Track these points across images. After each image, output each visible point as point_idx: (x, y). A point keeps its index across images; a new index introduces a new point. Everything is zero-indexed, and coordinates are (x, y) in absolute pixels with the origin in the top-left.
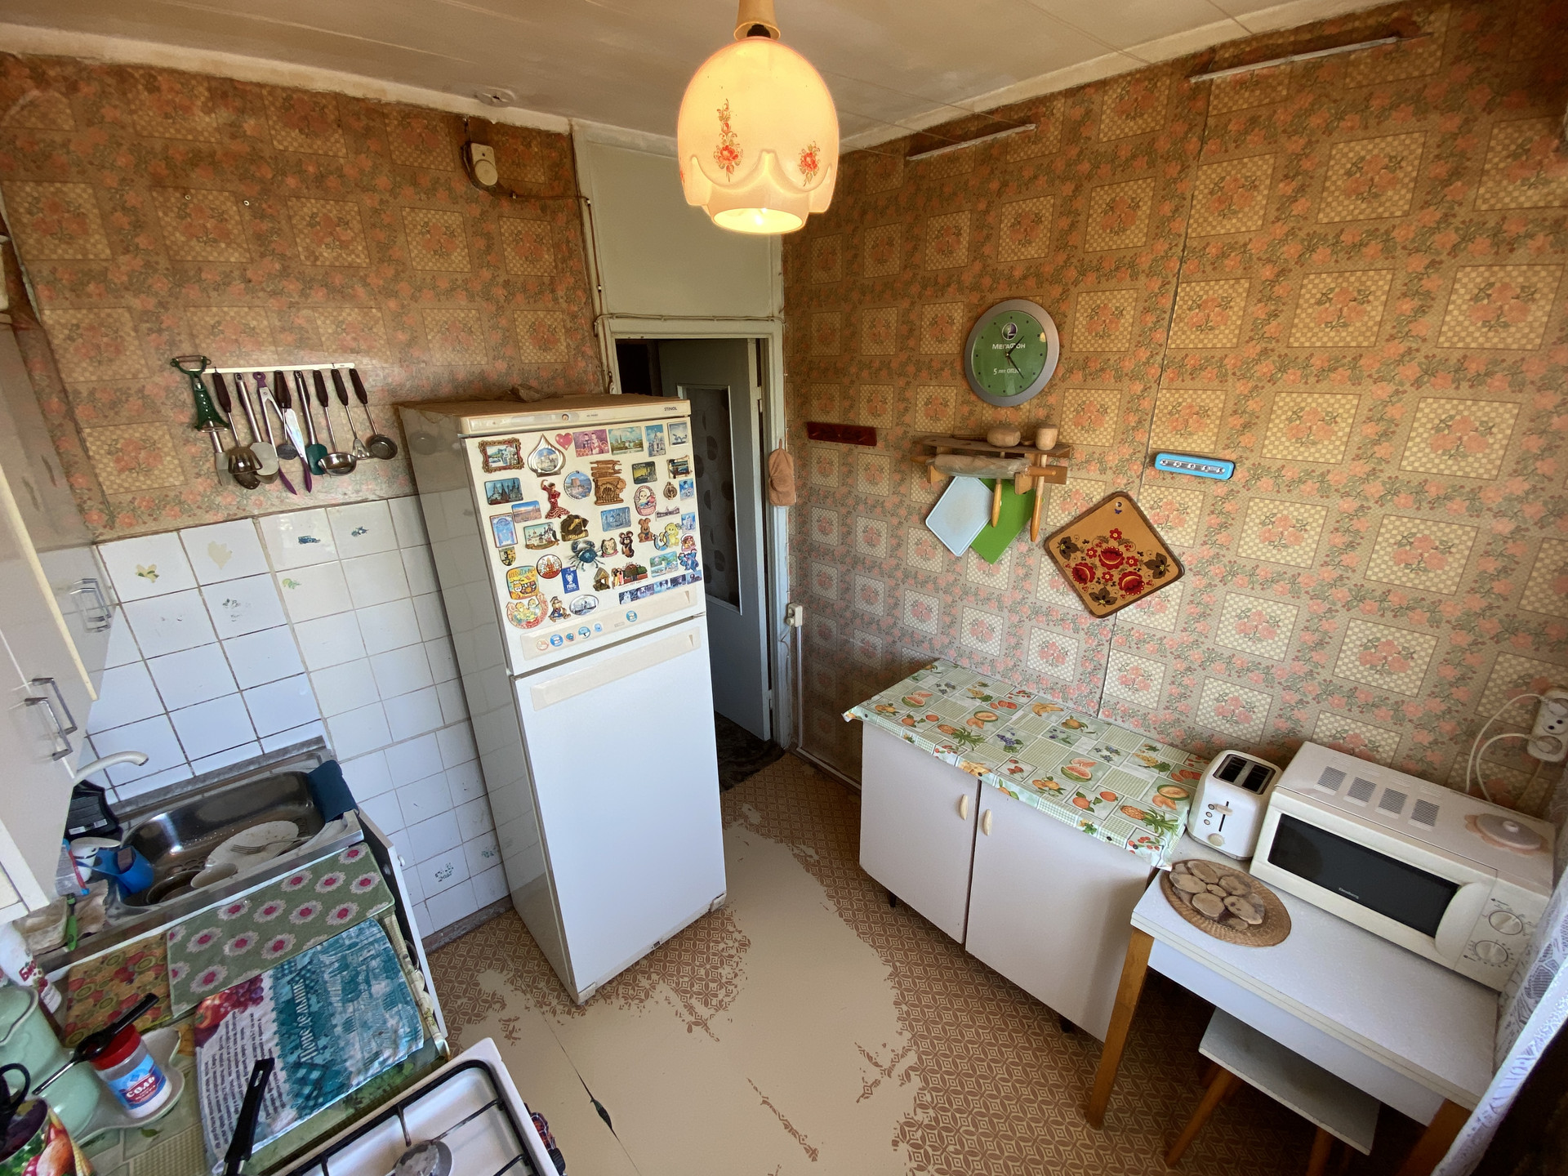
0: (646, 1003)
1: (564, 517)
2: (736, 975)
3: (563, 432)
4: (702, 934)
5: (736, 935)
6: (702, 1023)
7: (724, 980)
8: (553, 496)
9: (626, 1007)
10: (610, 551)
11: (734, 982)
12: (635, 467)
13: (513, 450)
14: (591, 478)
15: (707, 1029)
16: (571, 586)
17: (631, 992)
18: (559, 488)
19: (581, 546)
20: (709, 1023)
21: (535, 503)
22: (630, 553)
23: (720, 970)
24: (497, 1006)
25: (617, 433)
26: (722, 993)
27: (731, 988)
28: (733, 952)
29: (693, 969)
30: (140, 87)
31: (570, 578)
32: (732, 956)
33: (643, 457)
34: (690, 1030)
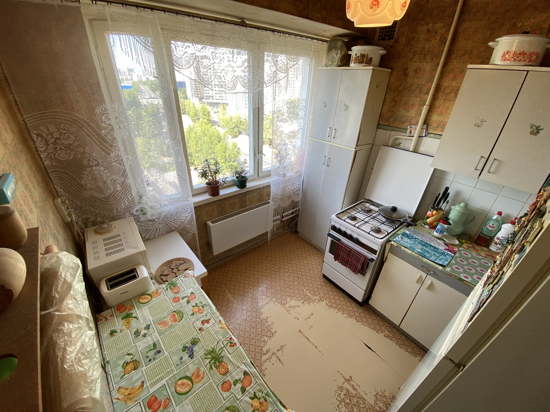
2: (338, 406)
7: (343, 403)
11: (338, 402)
15: (344, 377)
20: (344, 380)
23: (347, 410)
26: (342, 396)
27: (339, 399)
34: (351, 377)
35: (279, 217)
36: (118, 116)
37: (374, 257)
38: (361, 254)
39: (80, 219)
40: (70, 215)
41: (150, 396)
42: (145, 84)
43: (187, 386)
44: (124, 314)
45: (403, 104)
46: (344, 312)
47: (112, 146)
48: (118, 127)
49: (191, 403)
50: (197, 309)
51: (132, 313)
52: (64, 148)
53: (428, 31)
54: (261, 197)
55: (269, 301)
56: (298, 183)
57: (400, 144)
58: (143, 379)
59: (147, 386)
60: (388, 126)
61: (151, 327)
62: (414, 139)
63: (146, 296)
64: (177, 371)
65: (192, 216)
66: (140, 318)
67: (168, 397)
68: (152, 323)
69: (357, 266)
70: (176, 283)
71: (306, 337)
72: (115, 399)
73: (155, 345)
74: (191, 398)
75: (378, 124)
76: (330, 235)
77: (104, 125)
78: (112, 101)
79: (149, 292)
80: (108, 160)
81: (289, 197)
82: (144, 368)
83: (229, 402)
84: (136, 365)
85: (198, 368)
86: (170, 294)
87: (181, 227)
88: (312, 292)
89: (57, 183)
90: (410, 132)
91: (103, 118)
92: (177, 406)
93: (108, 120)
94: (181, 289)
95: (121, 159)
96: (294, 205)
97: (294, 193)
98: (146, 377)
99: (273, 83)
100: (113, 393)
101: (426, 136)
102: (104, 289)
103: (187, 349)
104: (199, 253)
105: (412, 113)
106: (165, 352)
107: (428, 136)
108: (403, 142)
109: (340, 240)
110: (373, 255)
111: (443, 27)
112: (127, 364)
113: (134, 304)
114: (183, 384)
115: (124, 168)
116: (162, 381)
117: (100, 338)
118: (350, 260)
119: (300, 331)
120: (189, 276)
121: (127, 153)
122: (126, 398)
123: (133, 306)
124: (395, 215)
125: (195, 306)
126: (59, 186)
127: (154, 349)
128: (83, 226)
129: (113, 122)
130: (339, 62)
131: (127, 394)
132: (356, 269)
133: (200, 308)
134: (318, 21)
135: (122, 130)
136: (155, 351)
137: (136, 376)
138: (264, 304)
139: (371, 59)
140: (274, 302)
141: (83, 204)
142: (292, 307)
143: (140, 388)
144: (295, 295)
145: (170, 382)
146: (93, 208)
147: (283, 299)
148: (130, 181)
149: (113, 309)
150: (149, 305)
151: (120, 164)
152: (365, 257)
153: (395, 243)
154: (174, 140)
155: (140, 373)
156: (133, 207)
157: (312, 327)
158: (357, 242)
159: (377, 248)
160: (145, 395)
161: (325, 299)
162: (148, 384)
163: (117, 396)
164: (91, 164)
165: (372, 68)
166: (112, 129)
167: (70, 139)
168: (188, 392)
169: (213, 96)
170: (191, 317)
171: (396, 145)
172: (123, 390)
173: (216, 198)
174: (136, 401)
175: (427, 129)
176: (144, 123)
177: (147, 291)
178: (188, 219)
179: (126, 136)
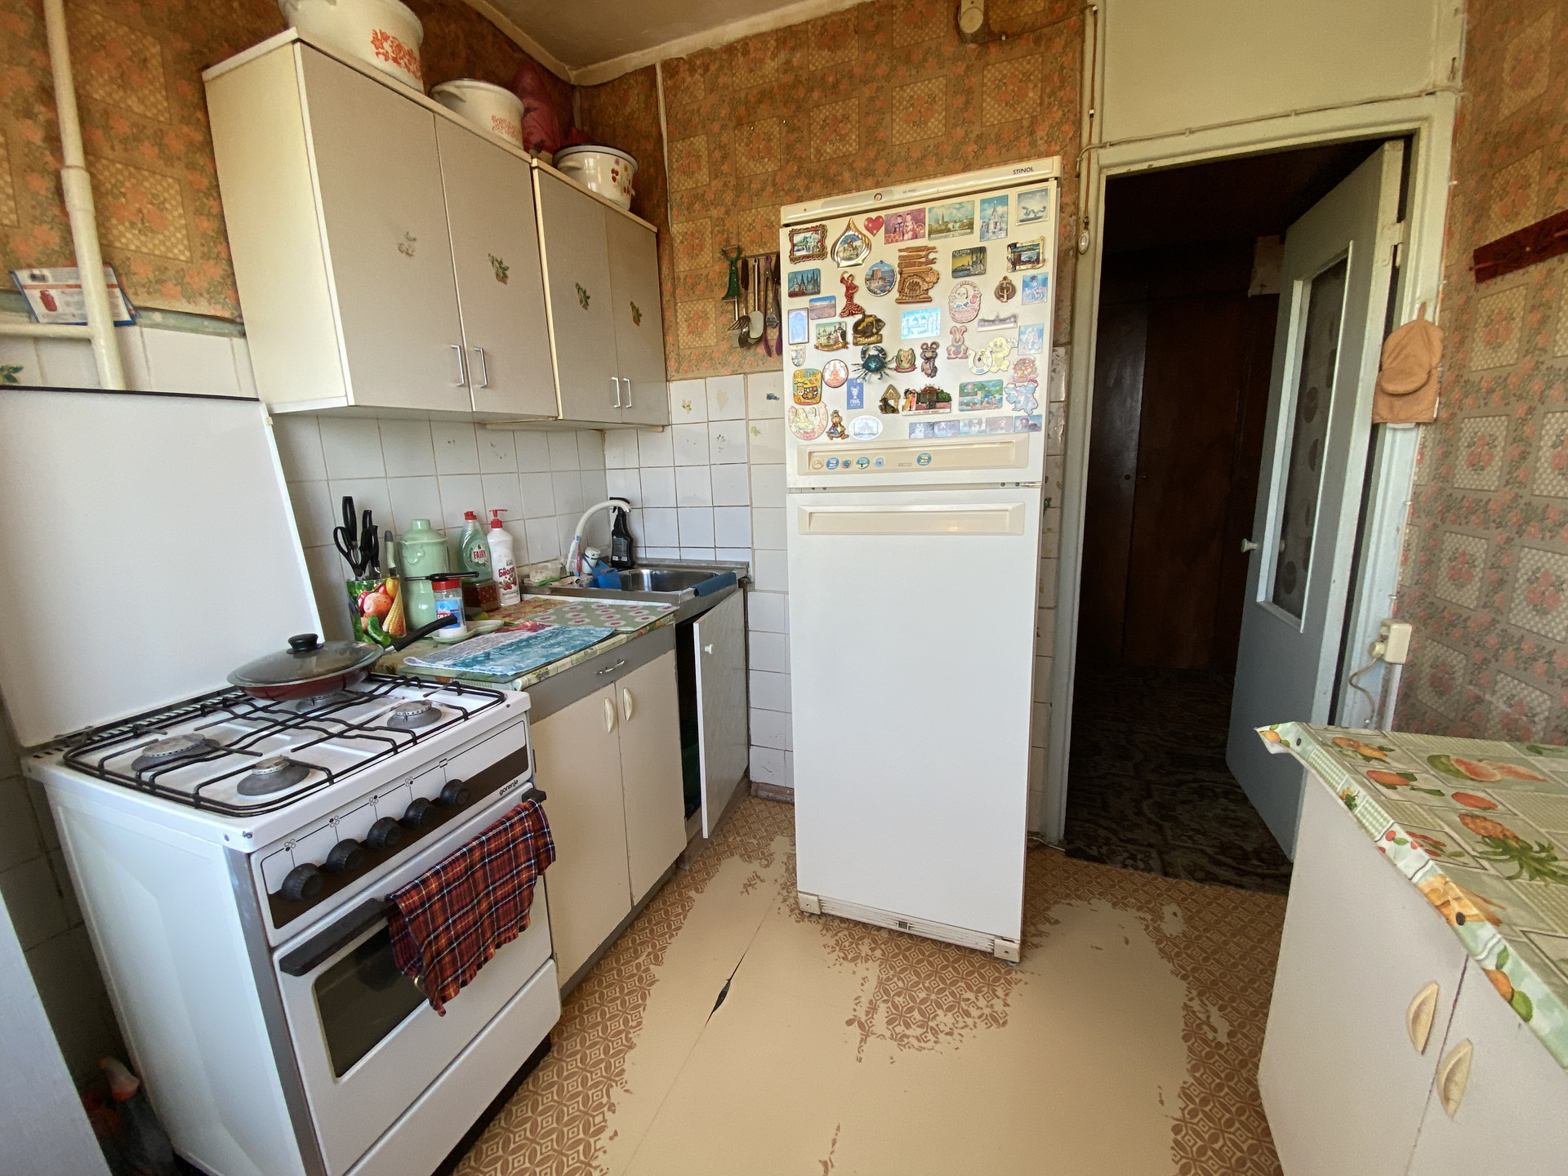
0: (845, 963)
1: (859, 317)
2: (950, 1034)
3: (874, 215)
4: (963, 966)
5: (998, 1005)
6: (866, 1031)
7: (931, 1024)
8: (851, 290)
9: (830, 950)
10: (905, 365)
11: (941, 1036)
12: (956, 255)
13: (818, 237)
14: (897, 269)
15: (863, 1041)
16: (856, 401)
17: (847, 944)
18: (859, 281)
19: (873, 352)
20: (871, 1039)
21: (833, 298)
22: (933, 372)
23: (940, 1012)
24: (764, 862)
25: (939, 212)
26: (916, 1031)
27: (930, 1036)
28: (975, 1012)
29: (917, 983)
30: (739, 55)
31: (855, 391)
32: (968, 1014)
33: (972, 241)
34: (849, 1023)
37: (526, 781)
46: (600, 1106)
57: (9, 373)
62: (99, 333)
90: (49, 303)
101: (133, 322)
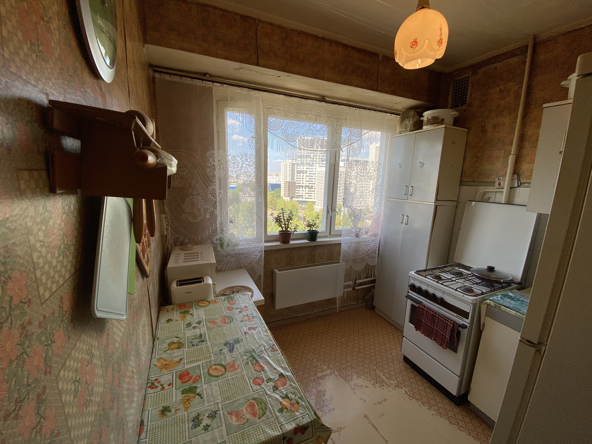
35: (351, 283)
36: (221, 159)
37: (466, 322)
38: (449, 319)
39: (173, 238)
40: (167, 229)
41: (184, 371)
42: (248, 185)
43: (220, 371)
44: (183, 310)
45: (486, 158)
46: (431, 407)
47: (211, 182)
48: (219, 167)
49: (219, 385)
50: (247, 319)
51: (189, 311)
52: (179, 178)
53: (501, 91)
54: (332, 254)
55: (330, 373)
56: (372, 244)
57: (489, 198)
58: (182, 357)
59: (184, 362)
60: (472, 181)
61: (202, 323)
62: (505, 190)
63: (205, 302)
64: (214, 358)
65: (261, 256)
66: (195, 315)
67: (200, 375)
68: (204, 320)
69: (445, 336)
70: (234, 298)
71: (373, 425)
72: (153, 365)
73: (201, 336)
74: (220, 382)
75: (461, 181)
76: (408, 297)
77: (210, 165)
78: (219, 149)
79: (209, 300)
80: (206, 192)
81: (363, 259)
82: (187, 349)
83: (257, 394)
84: (180, 345)
85: (234, 360)
86: (226, 304)
87: (249, 266)
88: (387, 375)
89: (167, 203)
90: (499, 184)
91: (211, 159)
92: (205, 384)
93: (213, 162)
94: (237, 302)
95: (215, 192)
96: (369, 270)
97: (368, 255)
98: (185, 356)
99: (348, 145)
100: (153, 360)
101: (518, 187)
102: (174, 286)
103: (228, 345)
104: (262, 288)
105: (498, 165)
106: (208, 342)
107: (521, 186)
108: (492, 196)
109: (422, 302)
110: (465, 319)
111: (515, 85)
112: (173, 343)
113: (194, 306)
114: (216, 369)
115: (215, 200)
116: (199, 362)
117: (158, 322)
118: (435, 328)
119: (366, 416)
120: (246, 295)
121: (220, 189)
122: (163, 366)
123: (192, 306)
124: (493, 276)
125: (245, 316)
126: (167, 206)
127: (198, 338)
128: (173, 244)
129: (216, 163)
130: (412, 127)
131: (164, 364)
132: (444, 341)
133: (250, 318)
134: (387, 93)
135: (221, 170)
136: (200, 340)
137: (177, 354)
138: (324, 375)
139: (443, 120)
140: (336, 375)
141: (179, 225)
142: (358, 386)
143: (177, 362)
144: (364, 374)
145: (205, 364)
146: (185, 229)
147: (348, 375)
148: (218, 212)
149: (175, 305)
150: (205, 308)
151: (214, 196)
152: (454, 322)
153: (491, 302)
154: (258, 183)
155: (181, 352)
156: (214, 235)
157: (383, 415)
158: (442, 303)
159: (467, 308)
160: (180, 368)
161: (405, 387)
162: (185, 361)
163: (155, 364)
164: (194, 193)
165: (444, 126)
166: (214, 169)
167: (185, 172)
168: (218, 376)
169: (303, 196)
170: (239, 323)
171: (484, 199)
172: (162, 361)
173: (286, 246)
174: (170, 371)
175: (519, 179)
176: (238, 167)
177: (207, 299)
178: (257, 258)
179: (223, 175)
